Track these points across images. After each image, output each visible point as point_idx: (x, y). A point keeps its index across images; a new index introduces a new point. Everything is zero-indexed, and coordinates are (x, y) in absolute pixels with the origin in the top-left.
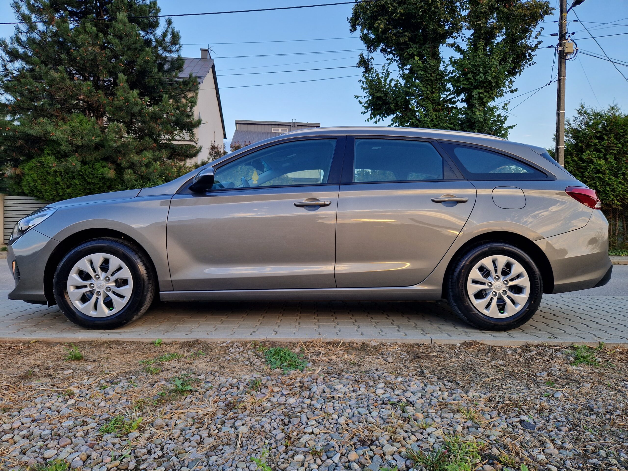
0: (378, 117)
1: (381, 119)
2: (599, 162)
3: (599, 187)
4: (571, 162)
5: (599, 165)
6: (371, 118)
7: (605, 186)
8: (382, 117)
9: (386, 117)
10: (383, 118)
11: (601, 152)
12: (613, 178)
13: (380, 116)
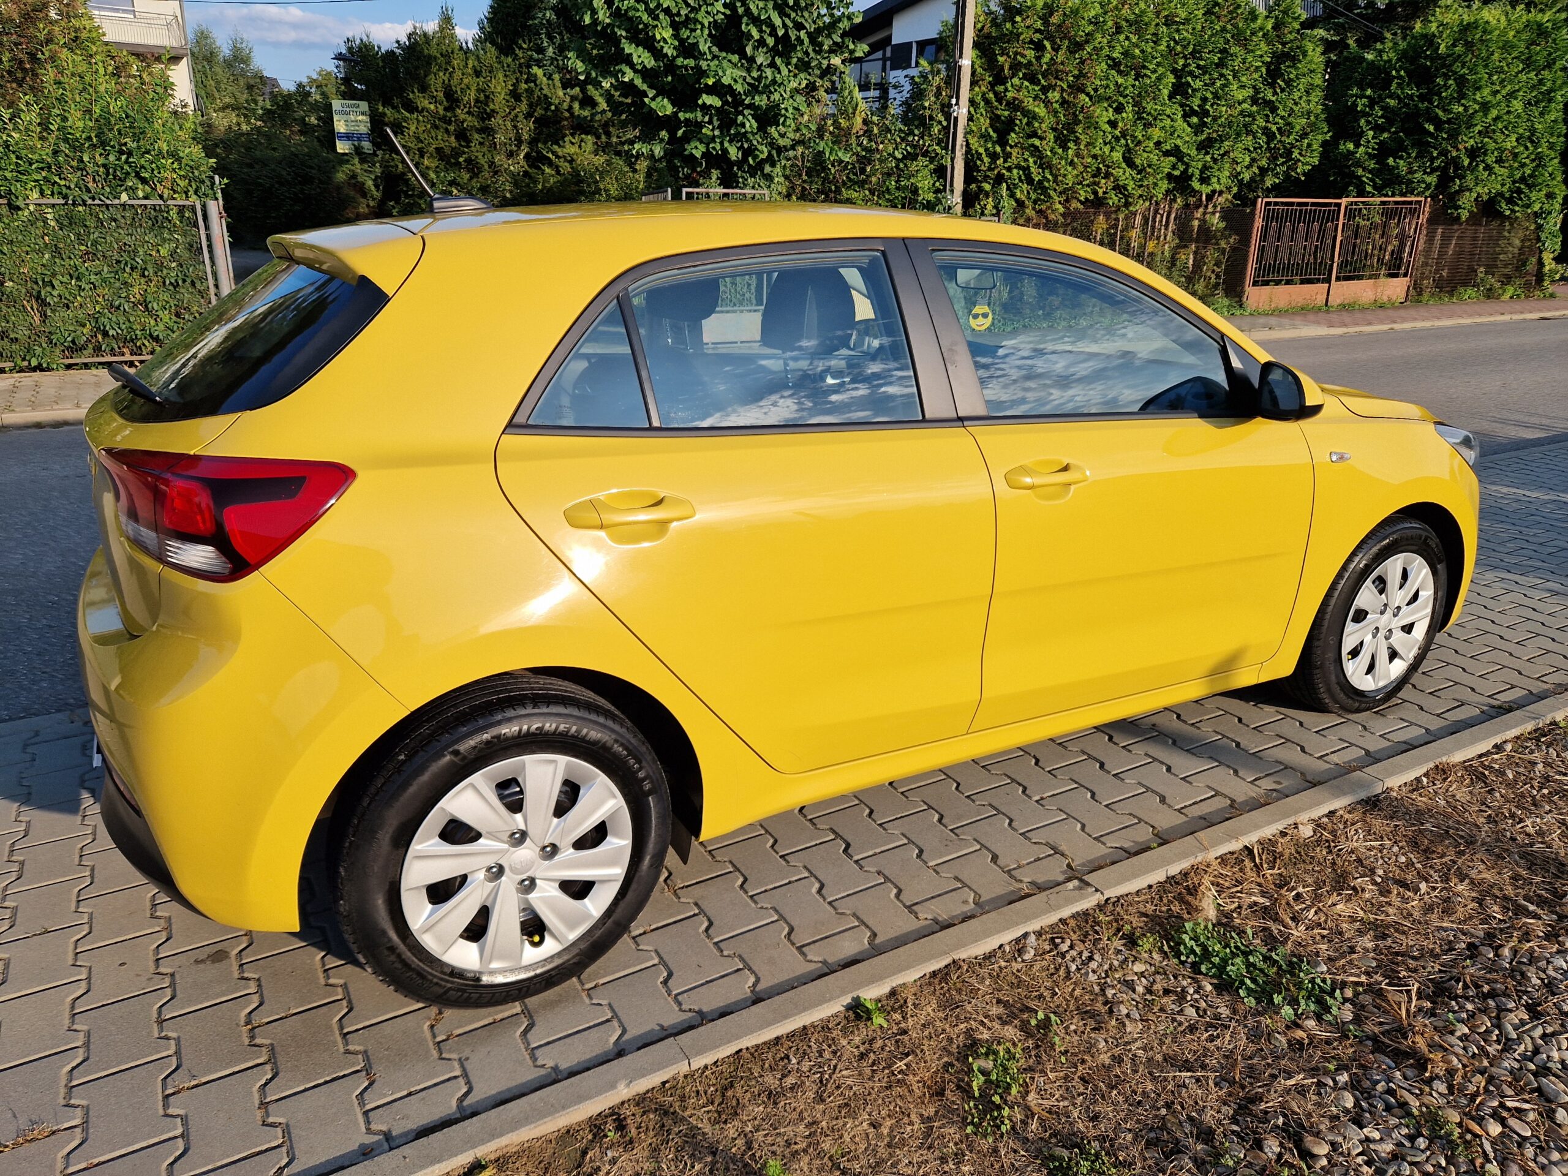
2: (1037, 110)
3: (1032, 170)
4: (982, 103)
5: (1036, 117)
7: (1043, 170)
11: (1038, 83)
12: (1060, 151)
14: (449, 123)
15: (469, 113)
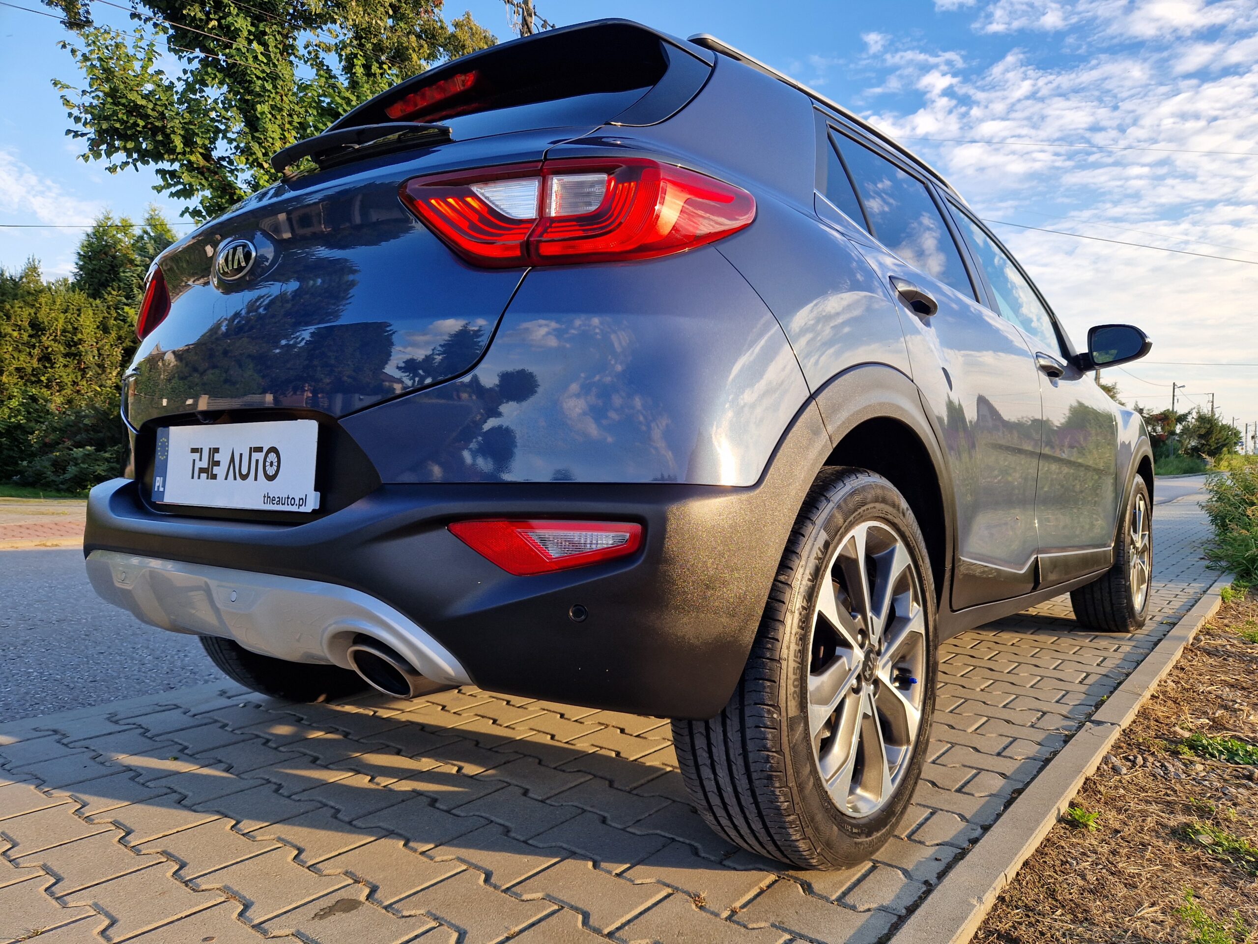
0: (120, 157)
1: (131, 165)
6: (97, 155)
8: (135, 160)
9: (148, 163)
10: (139, 164)
13: (129, 155)
14: (34, 347)
15: (55, 340)
